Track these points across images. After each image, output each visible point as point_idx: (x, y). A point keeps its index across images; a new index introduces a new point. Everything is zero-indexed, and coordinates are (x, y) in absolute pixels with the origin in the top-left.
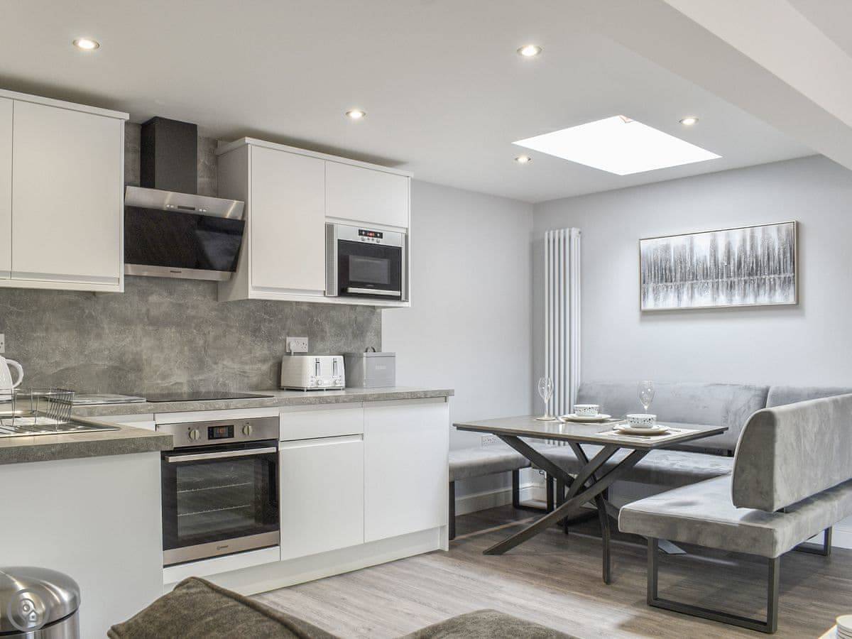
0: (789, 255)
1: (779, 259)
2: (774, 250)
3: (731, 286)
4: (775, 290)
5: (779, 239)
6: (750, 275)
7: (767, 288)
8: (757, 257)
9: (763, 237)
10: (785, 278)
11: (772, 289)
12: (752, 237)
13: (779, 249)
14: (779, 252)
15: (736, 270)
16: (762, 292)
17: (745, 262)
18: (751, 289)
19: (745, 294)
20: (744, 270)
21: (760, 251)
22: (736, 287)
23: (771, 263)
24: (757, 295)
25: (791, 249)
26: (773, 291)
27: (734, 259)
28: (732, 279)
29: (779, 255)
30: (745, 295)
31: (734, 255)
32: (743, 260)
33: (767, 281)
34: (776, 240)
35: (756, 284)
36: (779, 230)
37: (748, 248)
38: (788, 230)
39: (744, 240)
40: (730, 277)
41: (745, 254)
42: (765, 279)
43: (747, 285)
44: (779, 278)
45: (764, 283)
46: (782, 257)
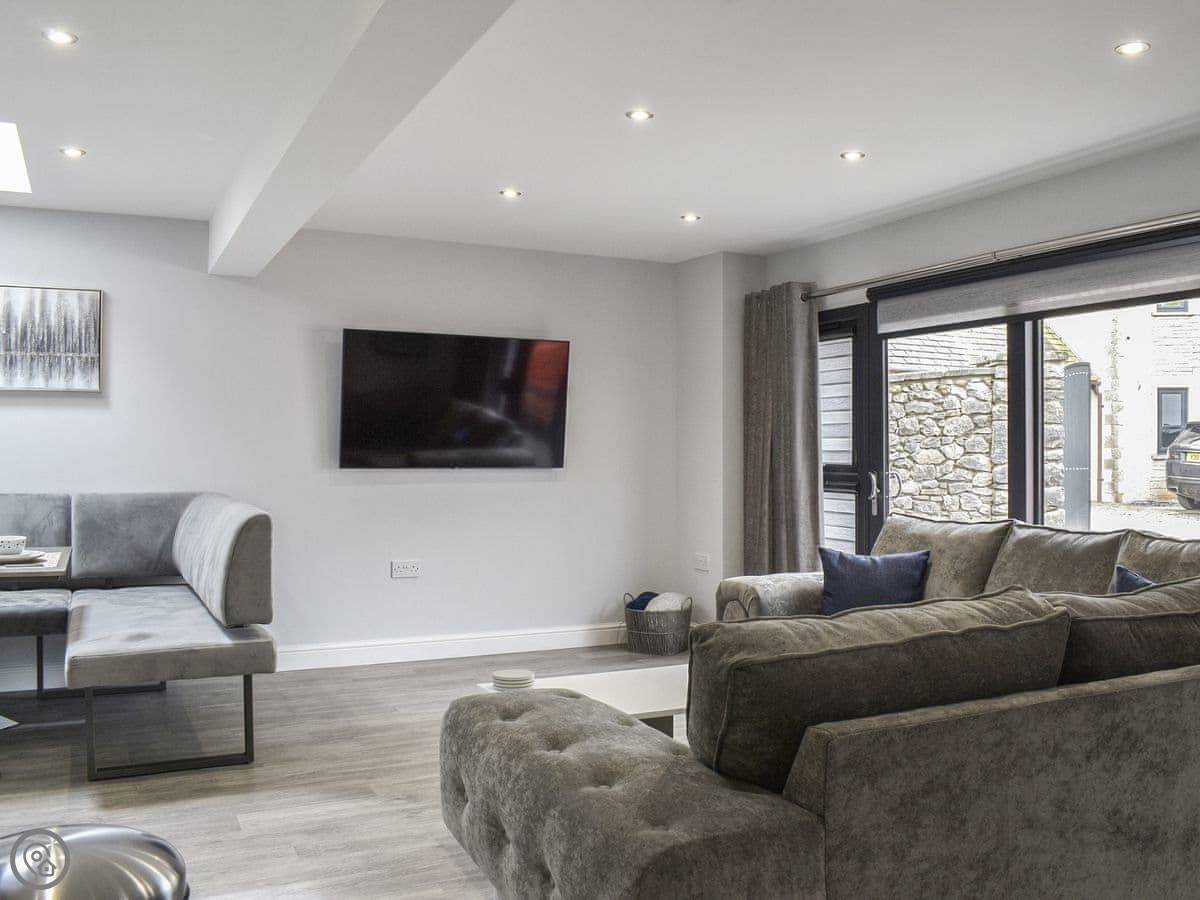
0: (92, 331)
1: (80, 334)
2: (73, 322)
3: (11, 363)
4: (73, 373)
5: (81, 309)
6: (38, 350)
7: (63, 369)
8: (49, 327)
9: (59, 303)
10: (87, 358)
11: (70, 370)
12: (43, 302)
13: (80, 322)
14: (80, 325)
15: (19, 343)
16: (55, 373)
17: (32, 332)
18: (40, 369)
19: (31, 374)
20: (30, 343)
21: (53, 321)
22: (19, 365)
23: (69, 337)
24: (48, 377)
25: (95, 323)
26: (70, 374)
27: (16, 327)
28: (13, 353)
29: (80, 329)
30: (31, 376)
31: (16, 322)
32: (29, 330)
33: (63, 362)
34: (76, 309)
35: (47, 361)
36: (80, 298)
37: (37, 316)
38: (92, 300)
39: (31, 304)
40: (10, 350)
41: (33, 323)
42: (60, 357)
43: (35, 364)
44: (80, 358)
45: (59, 363)
46: (83, 331)
